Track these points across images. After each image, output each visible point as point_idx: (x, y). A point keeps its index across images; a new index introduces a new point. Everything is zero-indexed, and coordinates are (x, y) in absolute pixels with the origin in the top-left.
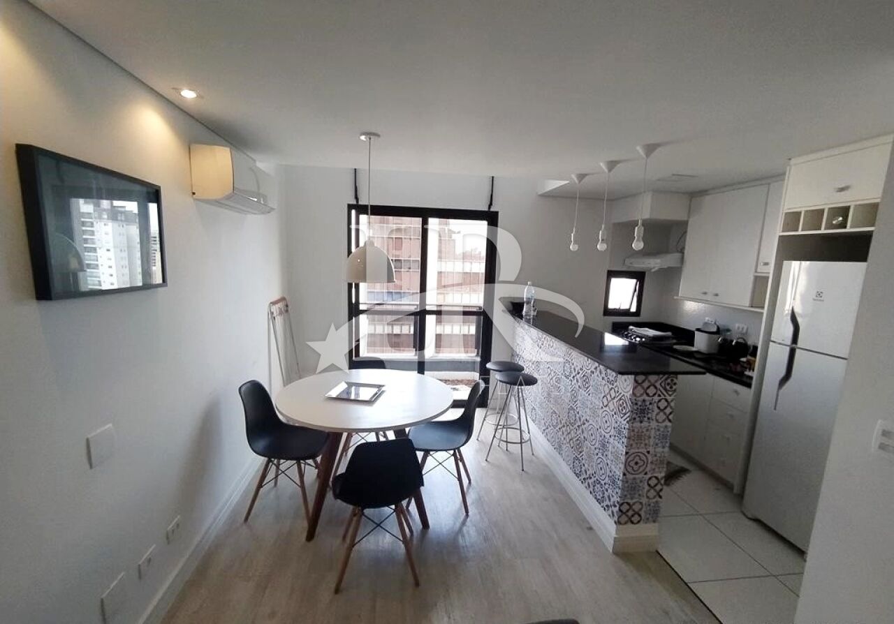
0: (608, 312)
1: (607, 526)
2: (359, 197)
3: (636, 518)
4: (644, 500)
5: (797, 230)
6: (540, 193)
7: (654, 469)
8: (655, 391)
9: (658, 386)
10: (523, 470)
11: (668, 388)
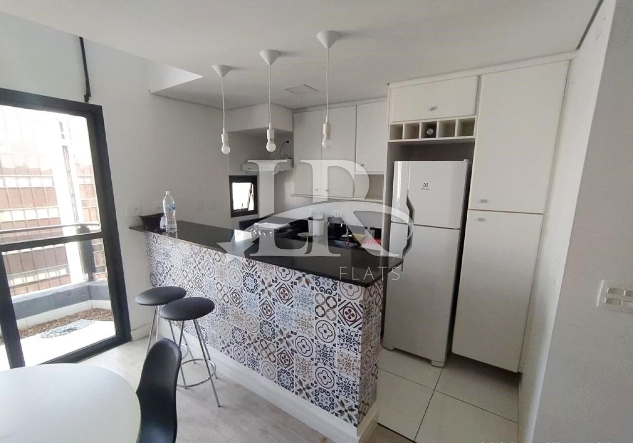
0: (235, 214)
5: (401, 138)
7: (374, 359)
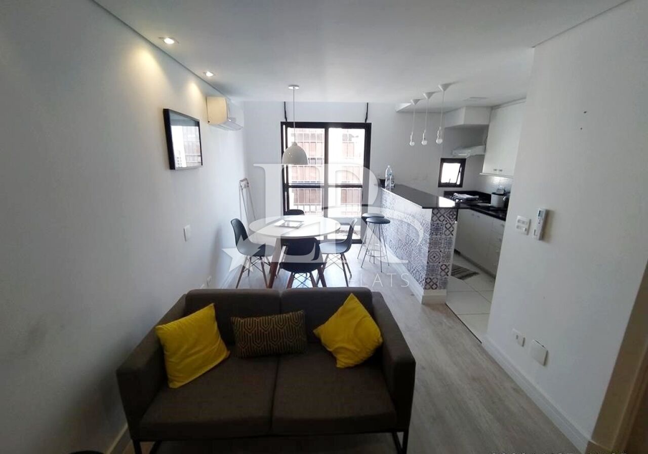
0: (441, 185)
1: (419, 291)
2: (287, 117)
3: (434, 286)
4: (439, 277)
6: (397, 110)
7: (444, 261)
8: (444, 218)
9: (446, 216)
10: (381, 271)
11: (451, 217)
